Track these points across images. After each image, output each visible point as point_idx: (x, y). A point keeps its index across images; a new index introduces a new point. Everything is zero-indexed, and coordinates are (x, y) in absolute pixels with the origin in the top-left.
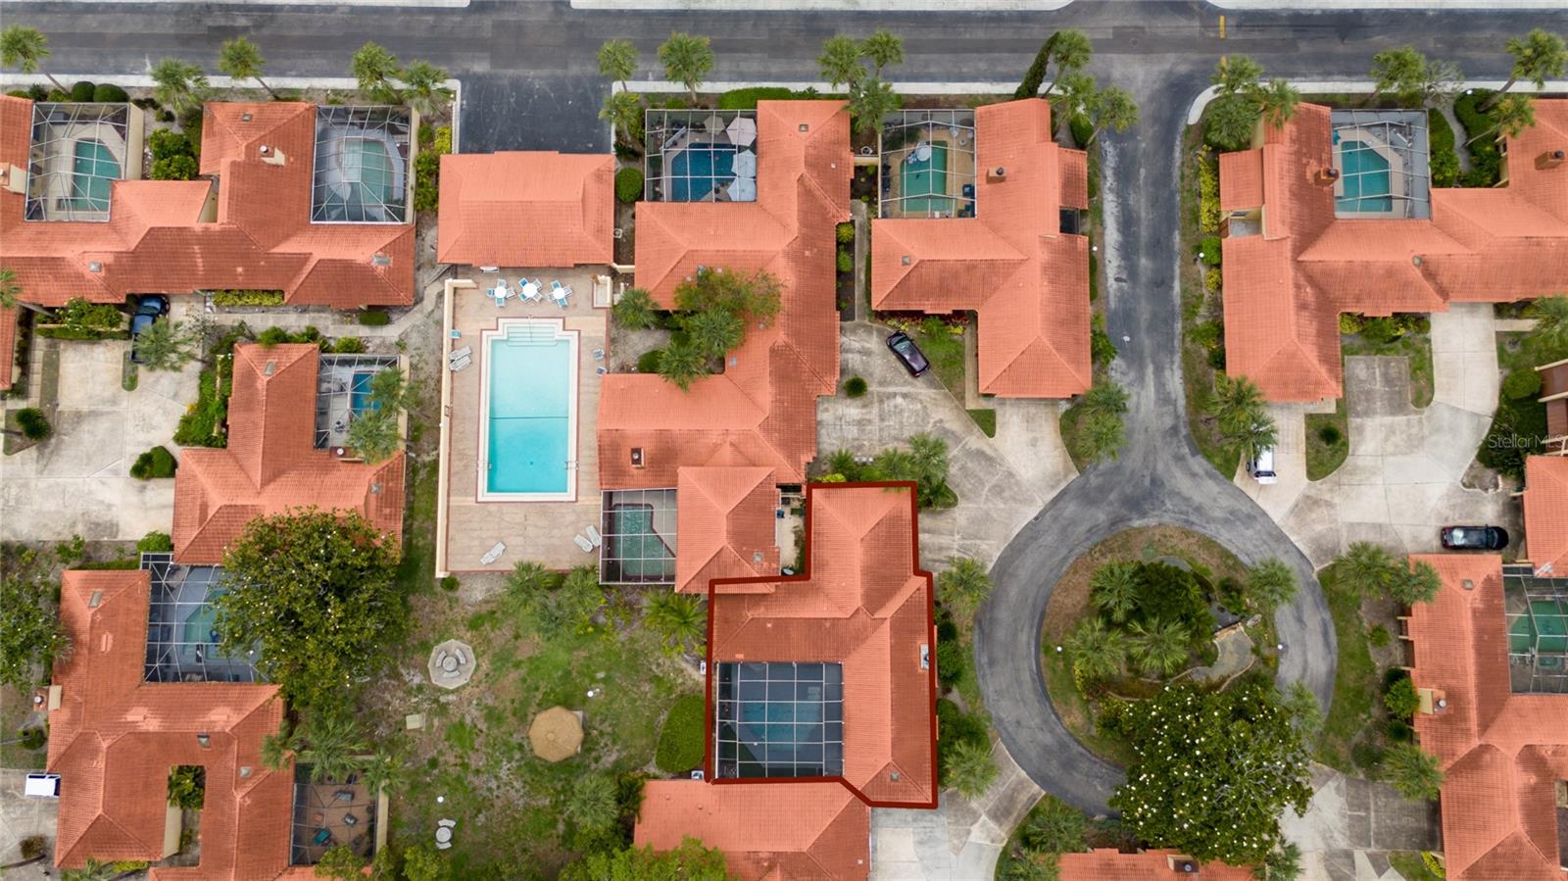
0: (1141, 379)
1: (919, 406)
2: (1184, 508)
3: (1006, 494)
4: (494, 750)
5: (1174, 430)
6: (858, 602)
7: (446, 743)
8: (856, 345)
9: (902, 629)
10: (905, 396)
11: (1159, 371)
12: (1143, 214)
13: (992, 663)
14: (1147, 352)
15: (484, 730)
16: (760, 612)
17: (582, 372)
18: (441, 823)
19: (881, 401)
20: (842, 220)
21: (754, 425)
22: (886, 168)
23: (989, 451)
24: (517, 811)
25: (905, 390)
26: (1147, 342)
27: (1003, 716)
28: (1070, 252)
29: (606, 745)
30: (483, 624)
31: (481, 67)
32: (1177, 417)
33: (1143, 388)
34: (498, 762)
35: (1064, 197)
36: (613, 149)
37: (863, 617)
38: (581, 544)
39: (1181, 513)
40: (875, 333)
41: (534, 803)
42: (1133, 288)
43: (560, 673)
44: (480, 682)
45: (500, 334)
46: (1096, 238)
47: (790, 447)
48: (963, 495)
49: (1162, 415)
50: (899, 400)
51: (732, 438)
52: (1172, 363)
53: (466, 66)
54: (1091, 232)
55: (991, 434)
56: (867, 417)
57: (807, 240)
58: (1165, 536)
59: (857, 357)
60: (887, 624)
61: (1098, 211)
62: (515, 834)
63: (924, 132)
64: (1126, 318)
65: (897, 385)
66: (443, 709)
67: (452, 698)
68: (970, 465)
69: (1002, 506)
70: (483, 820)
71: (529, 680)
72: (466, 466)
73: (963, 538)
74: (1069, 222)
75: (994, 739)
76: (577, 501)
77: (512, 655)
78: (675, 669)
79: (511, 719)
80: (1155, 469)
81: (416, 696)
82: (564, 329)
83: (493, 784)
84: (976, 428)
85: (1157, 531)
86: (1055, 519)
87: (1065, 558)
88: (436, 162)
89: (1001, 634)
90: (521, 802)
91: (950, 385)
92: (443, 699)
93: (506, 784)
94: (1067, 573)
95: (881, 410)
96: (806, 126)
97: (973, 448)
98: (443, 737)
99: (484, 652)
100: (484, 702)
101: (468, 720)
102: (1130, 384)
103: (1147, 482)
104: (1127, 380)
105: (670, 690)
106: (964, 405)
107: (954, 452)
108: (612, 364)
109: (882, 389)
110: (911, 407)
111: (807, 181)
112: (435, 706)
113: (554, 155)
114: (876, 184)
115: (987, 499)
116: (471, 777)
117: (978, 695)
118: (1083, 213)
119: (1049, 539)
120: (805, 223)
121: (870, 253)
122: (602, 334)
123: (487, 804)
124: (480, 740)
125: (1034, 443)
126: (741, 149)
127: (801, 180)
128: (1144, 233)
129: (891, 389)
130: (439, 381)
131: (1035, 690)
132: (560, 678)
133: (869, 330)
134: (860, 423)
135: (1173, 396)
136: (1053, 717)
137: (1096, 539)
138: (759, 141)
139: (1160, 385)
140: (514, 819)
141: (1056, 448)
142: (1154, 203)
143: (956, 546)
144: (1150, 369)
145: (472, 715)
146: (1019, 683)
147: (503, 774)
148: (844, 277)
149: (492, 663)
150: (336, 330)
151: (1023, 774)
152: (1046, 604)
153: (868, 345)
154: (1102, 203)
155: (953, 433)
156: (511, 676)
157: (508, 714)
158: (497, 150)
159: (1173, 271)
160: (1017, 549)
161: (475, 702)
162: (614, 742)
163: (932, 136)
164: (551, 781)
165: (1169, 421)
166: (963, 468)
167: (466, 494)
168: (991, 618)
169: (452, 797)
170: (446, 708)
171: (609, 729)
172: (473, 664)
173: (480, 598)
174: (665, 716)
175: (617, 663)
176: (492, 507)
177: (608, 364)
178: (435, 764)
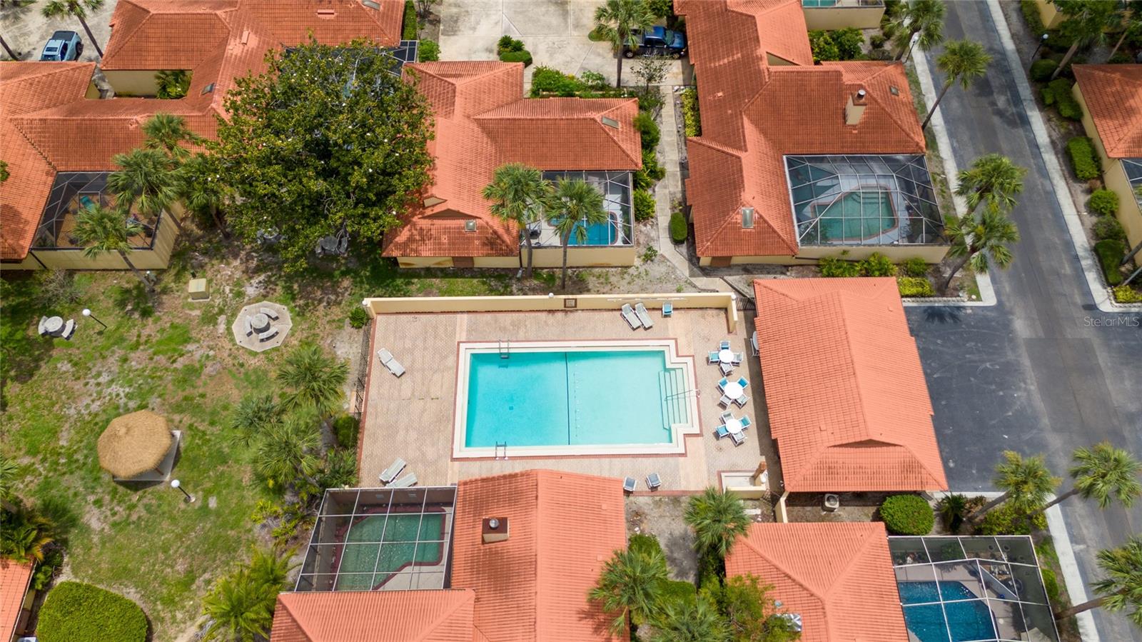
4: (145, 378)
7: (168, 325)
15: (175, 365)
17: (628, 459)
18: (70, 321)
24: (61, 408)
34: (130, 383)
36: (955, 493)
38: (393, 469)
41: (67, 426)
44: (235, 358)
45: (671, 358)
53: (1018, 311)
62: (35, 406)
66: (210, 319)
67: (222, 328)
70: (64, 369)
71: (224, 412)
72: (503, 329)
76: (454, 460)
78: (196, 607)
79: (180, 395)
81: (231, 290)
82: (686, 435)
83: (104, 379)
88: (886, 273)
90: (71, 411)
92: (222, 319)
93: (99, 393)
98: (177, 321)
99: (271, 360)
100: (210, 363)
101: (191, 347)
105: (169, 601)
108: (642, 501)
112: (216, 310)
113: (926, 410)
116: (119, 352)
122: (683, 485)
123: (82, 373)
124: (164, 361)
132: (220, 451)
140: (53, 405)
145: (196, 351)
147: (115, 388)
149: (255, 371)
150: (664, 196)
156: (235, 392)
157: (189, 391)
161: (212, 353)
167: (469, 332)
169: (100, 333)
170: (210, 322)
171: (134, 517)
172: (258, 347)
173: (339, 353)
174: (132, 594)
175: (224, 525)
176: (452, 359)
177: (641, 494)
178: (146, 313)
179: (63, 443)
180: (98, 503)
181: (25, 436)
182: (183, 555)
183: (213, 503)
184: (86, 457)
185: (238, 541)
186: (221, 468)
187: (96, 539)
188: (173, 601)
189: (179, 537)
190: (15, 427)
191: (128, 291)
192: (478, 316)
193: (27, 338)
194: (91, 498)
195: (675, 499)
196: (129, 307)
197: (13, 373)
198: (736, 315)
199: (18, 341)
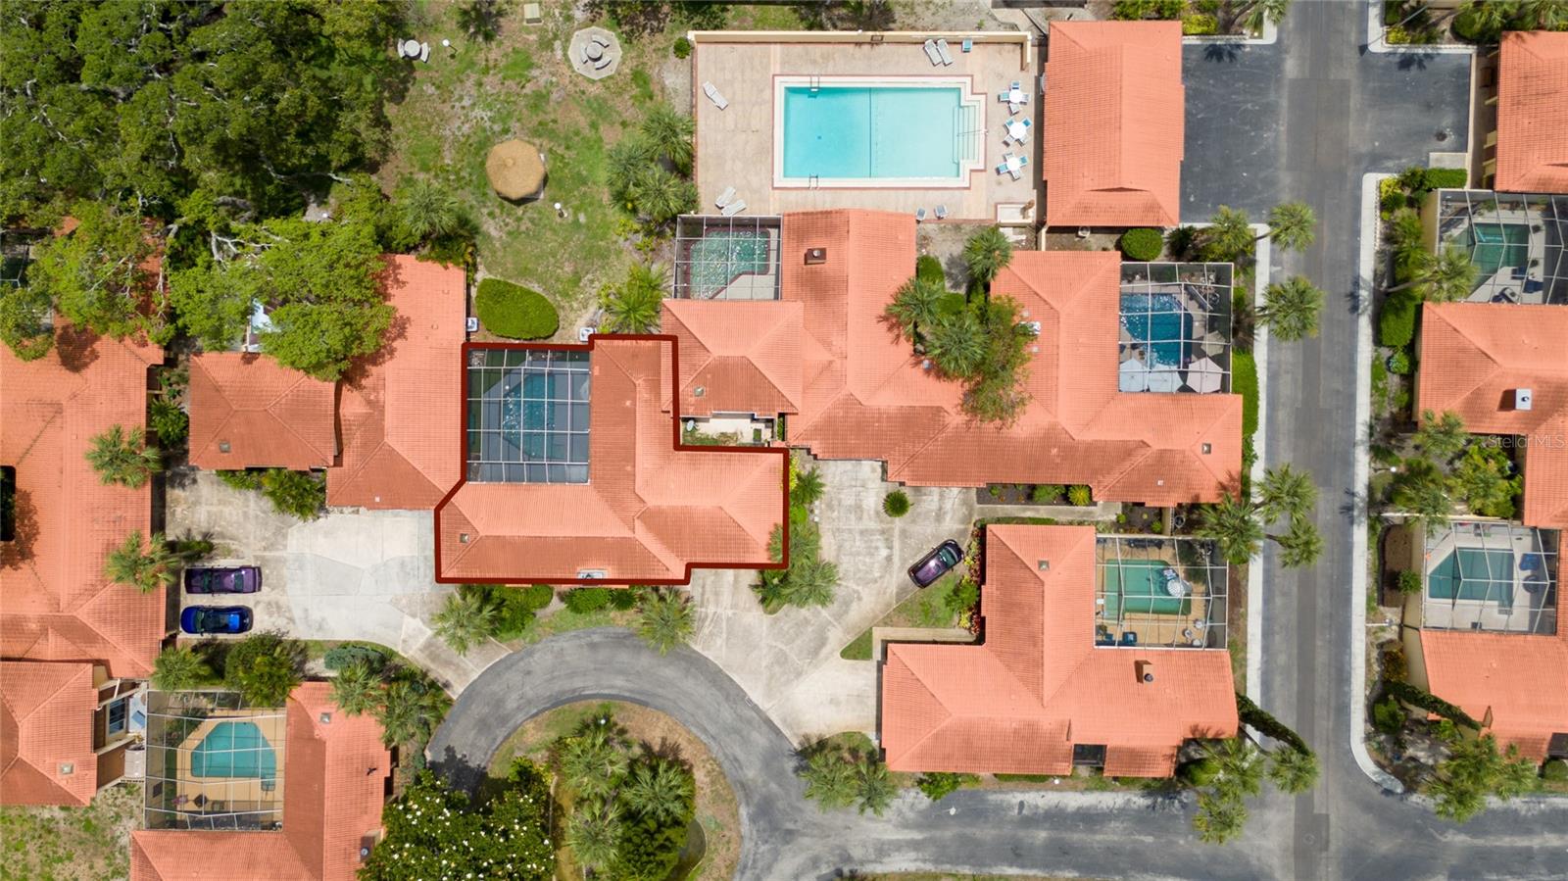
0: (906, 825)
1: (877, 575)
2: (760, 864)
3: (777, 669)
4: (502, 102)
5: (849, 859)
6: (652, 502)
7: (510, 49)
8: (948, 505)
9: (621, 549)
10: (889, 559)
11: (915, 845)
12: (1099, 837)
13: (593, 646)
14: (938, 834)
15: (524, 91)
16: (643, 393)
17: (922, 192)
18: (425, 46)
19: (883, 532)
20: (1094, 492)
21: (854, 387)
22: (1159, 544)
23: (825, 651)
24: (438, 128)
25: (896, 559)
26: (948, 834)
27: (537, 656)
28: (1051, 754)
29: (507, 225)
30: (638, 86)
31: (1291, 67)
32: (862, 863)
33: (896, 826)
34: (489, 107)
35: (1118, 750)
36: (1186, 225)
37: (636, 507)
38: (725, 195)
39: (754, 861)
40: (962, 527)
41: (447, 146)
42: (1011, 821)
43: (584, 173)
44: (576, 85)
45: (967, 96)
46: (1071, 782)
47: (828, 428)
48: (776, 620)
49: (864, 846)
50: (884, 552)
51: (837, 364)
52: (924, 861)
53: (1294, 50)
54: (1078, 777)
55: (845, 654)
56: (865, 516)
57: (1071, 451)
58: (728, 842)
59: (934, 506)
60: (627, 534)
61: (1103, 787)
62: (414, 127)
63: (1202, 588)
64: (977, 812)
65: (902, 550)
66: (547, 45)
67: (559, 54)
68: (810, 629)
69: (764, 664)
70: (430, 92)
71: (577, 138)
72: (814, 62)
73: (729, 619)
74: (1091, 755)
75: (511, 646)
76: (774, 188)
77: (604, 119)
78: (587, 300)
79: (535, 120)
80: (804, 835)
81: (561, 13)
82: (972, 171)
83: (466, 102)
84: (850, 639)
85: (734, 835)
86: (749, 722)
87: (705, 731)
88: (1173, 16)
89: (624, 657)
90: (448, 133)
91: (900, 610)
92: (557, 44)
93: (466, 116)
94: (689, 732)
95: (872, 532)
96: (1209, 452)
97: (829, 634)
98: (517, 45)
99: (608, 88)
100: (554, 90)
101: (535, 72)
102: (900, 813)
103: (790, 826)
104: (905, 810)
105: (565, 294)
106: (877, 625)
107: (825, 613)
108: (930, 227)
109: (896, 532)
110: (876, 565)
111: (1143, 451)
112: (551, 35)
113: (1178, 154)
114: (1141, 531)
115: (771, 647)
116: (474, 77)
117: (558, 630)
118: (1101, 770)
119: (727, 714)
120: (1092, 448)
121: (1057, 523)
122: (964, 215)
123: (446, 96)
124: (514, 86)
125: (834, 701)
126: (1184, 375)
127: (1144, 444)
128: (1076, 837)
129: (897, 544)
130: (913, 28)
131: (564, 693)
132: (579, 173)
133: (966, 520)
134: (858, 508)
135: (886, 860)
136: (535, 711)
137: (727, 765)
138: (1192, 396)
139: (899, 846)
140: (430, 126)
141: (829, 727)
142: (1113, 851)
143: (719, 611)
144: (917, 836)
145: (541, 77)
146: (572, 675)
147: (478, 112)
148: (1030, 493)
149: (596, 98)
151: (475, 676)
152: (656, 708)
153: (948, 518)
154: (1113, 790)
155: (846, 612)
156: (582, 118)
157: (542, 117)
158: (1186, 89)
159: (1033, 866)
160: (717, 678)
161: (554, 79)
162: (509, 233)
163: (1197, 600)
164: (469, 163)
165: (857, 853)
166: (807, 621)
167: (783, 63)
168: (640, 647)
169: (453, 56)
170: (547, 47)
171: (523, 228)
172: (595, 76)
173: (667, 83)
174: (536, 288)
175: (594, 237)
176: (768, 92)
177: (929, 221)
178: (488, 37)
179: (447, 161)
180: (491, 214)
181: (414, 154)
182: (568, 260)
183: (582, 219)
184: (470, 175)
185: (608, 249)
186: (583, 189)
187: (497, 245)
188: (568, 294)
189: (562, 245)
190: (404, 146)
191: (465, 13)
192: (791, 47)
193: (388, 59)
194: (485, 211)
195: (957, 227)
196: (472, 30)
197: (386, 94)
198: (1031, 53)
199: (382, 62)
